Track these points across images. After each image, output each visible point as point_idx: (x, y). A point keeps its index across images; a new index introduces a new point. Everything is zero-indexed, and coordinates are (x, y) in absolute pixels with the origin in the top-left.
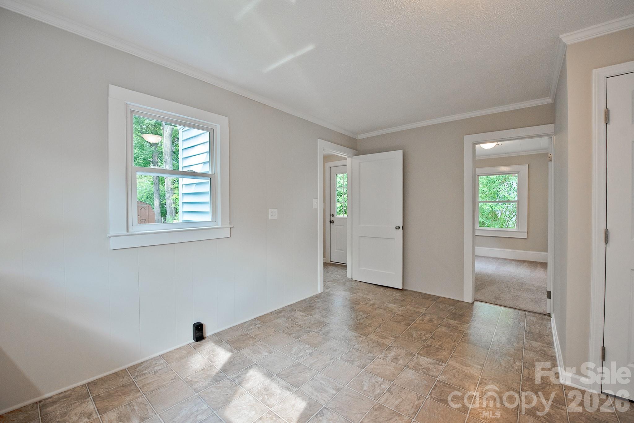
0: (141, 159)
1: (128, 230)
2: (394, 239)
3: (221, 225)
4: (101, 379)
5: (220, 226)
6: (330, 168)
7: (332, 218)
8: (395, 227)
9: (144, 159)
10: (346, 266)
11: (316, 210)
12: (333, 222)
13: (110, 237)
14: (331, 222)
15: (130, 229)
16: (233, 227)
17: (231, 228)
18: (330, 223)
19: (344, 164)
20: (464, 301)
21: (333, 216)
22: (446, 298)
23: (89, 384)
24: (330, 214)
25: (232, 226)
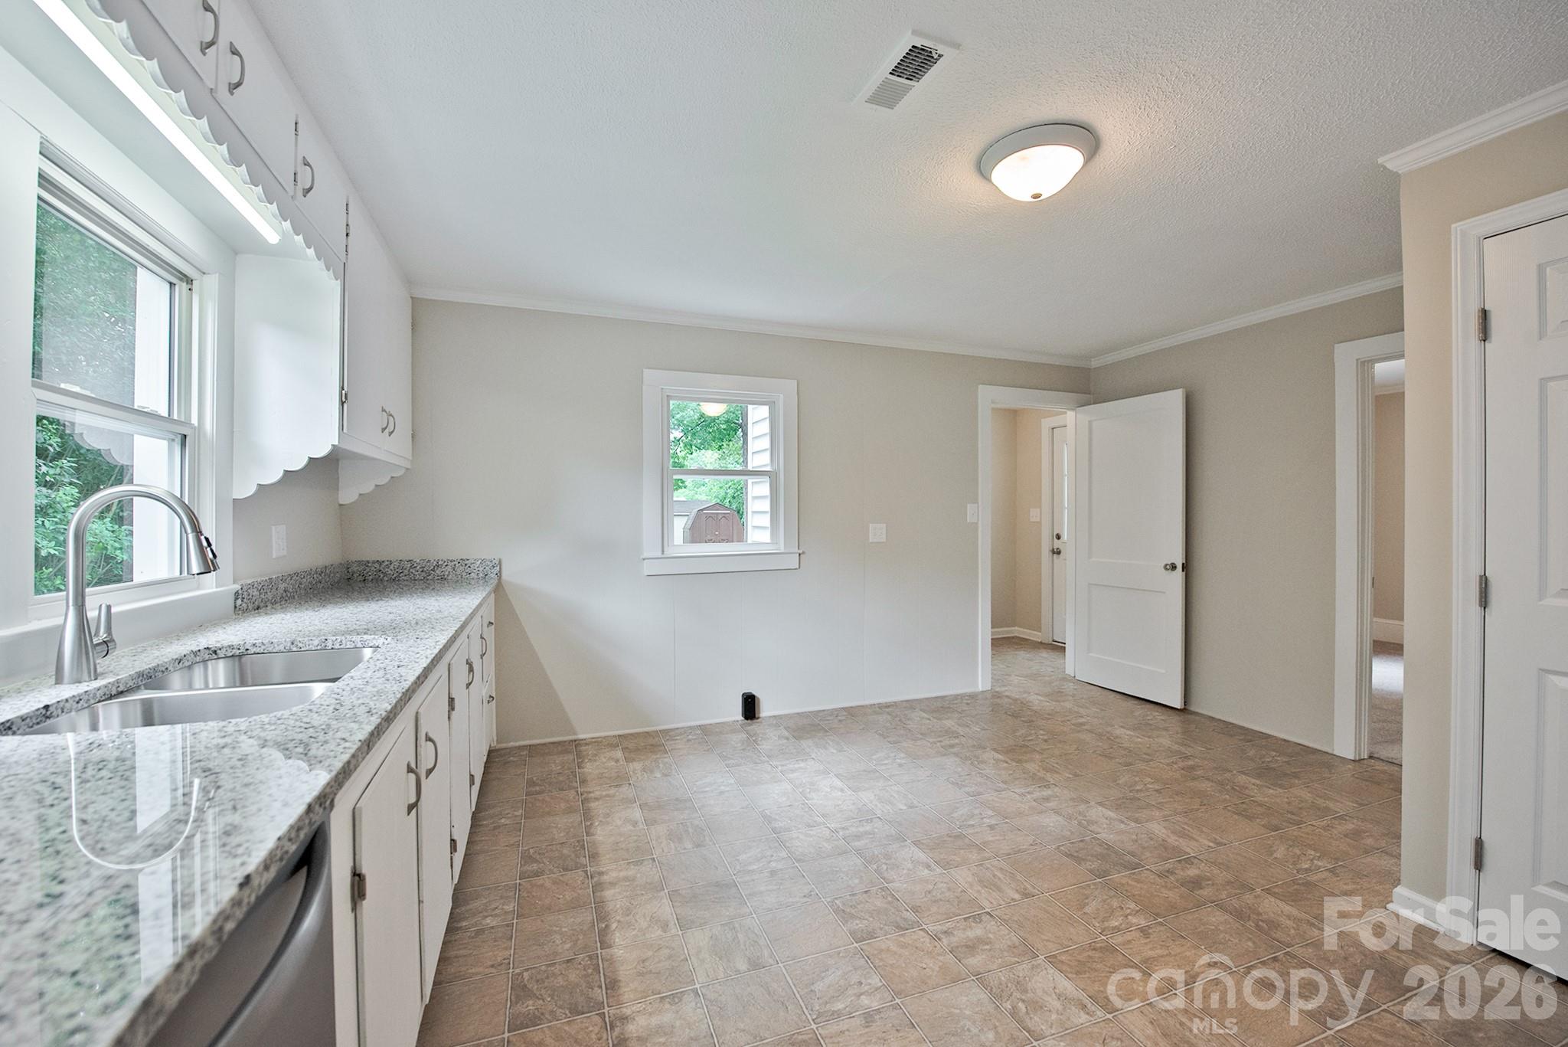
0: (722, 422)
1: (663, 552)
2: (1164, 593)
3: (785, 549)
4: (631, 734)
5: (782, 550)
6: (1051, 430)
7: (1057, 544)
8: (1163, 565)
9: (728, 421)
10: (1065, 648)
11: (974, 526)
12: (1059, 553)
13: (644, 559)
14: (1053, 552)
15: (665, 549)
16: (803, 553)
17: (800, 555)
18: (1051, 554)
19: (1062, 424)
20: (1335, 753)
21: (1058, 537)
22: (1288, 741)
23: (620, 736)
24: (1051, 535)
25: (801, 551)
